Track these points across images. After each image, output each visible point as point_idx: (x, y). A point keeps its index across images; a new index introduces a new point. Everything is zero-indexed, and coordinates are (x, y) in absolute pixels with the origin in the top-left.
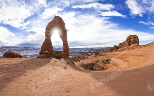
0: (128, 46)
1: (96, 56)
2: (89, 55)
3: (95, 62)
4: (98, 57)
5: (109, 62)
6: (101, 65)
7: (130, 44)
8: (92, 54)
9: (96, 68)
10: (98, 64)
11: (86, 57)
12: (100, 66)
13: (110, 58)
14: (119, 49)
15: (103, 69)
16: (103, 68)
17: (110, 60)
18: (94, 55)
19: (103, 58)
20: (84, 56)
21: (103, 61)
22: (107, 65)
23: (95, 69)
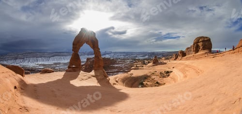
0: (196, 53)
1: (153, 66)
2: (144, 64)
3: (149, 74)
4: (156, 67)
5: (169, 75)
6: (157, 79)
7: (197, 51)
8: (149, 62)
9: (148, 83)
10: (153, 77)
11: (140, 66)
12: (155, 81)
13: (172, 68)
14: (185, 56)
15: (157, 85)
16: (157, 83)
17: (171, 72)
18: (152, 63)
19: (163, 68)
20: (138, 65)
21: (161, 73)
22: (165, 79)
23: (146, 84)
